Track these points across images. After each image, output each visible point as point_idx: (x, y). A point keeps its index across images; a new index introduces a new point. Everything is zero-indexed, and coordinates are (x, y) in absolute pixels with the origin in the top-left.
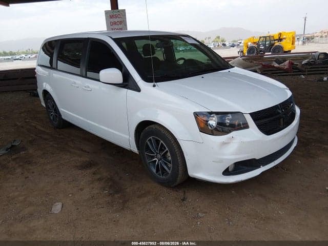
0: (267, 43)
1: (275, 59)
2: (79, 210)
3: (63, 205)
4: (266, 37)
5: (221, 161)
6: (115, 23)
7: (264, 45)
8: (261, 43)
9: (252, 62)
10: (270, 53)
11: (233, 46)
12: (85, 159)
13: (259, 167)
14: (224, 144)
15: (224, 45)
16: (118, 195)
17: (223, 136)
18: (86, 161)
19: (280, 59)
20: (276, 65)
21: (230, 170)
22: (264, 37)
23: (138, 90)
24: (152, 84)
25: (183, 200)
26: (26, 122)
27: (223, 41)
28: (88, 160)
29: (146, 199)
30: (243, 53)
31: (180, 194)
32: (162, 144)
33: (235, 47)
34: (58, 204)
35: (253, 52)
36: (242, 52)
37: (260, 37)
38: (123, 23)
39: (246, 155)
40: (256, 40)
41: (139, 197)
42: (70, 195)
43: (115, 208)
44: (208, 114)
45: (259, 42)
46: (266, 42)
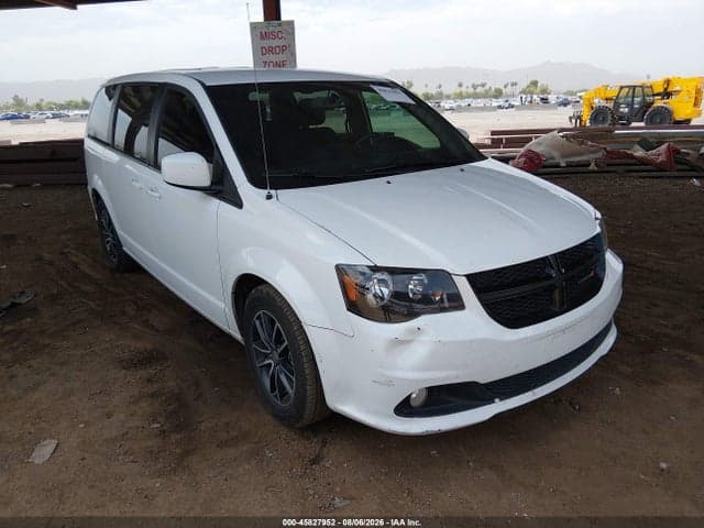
0: (637, 100)
1: (638, 140)
2: (85, 461)
3: (57, 445)
4: (634, 87)
5: (390, 383)
6: (271, 50)
7: (630, 105)
8: (621, 101)
9: (582, 143)
10: (642, 124)
11: (565, 104)
12: (146, 345)
13: (491, 401)
14: (398, 343)
15: (545, 100)
16: (179, 436)
17: (396, 325)
18: (146, 350)
19: (651, 140)
20: (639, 152)
21: (414, 403)
22: (629, 87)
23: (239, 204)
24: (265, 192)
25: (314, 461)
26: (62, 253)
27: (544, 91)
28: (149, 346)
29: (231, 452)
30: (581, 121)
31: (313, 447)
32: (278, 330)
33: (569, 107)
34: (49, 444)
35: (604, 120)
36: (579, 117)
37: (622, 88)
38: (288, 49)
39: (454, 373)
40: (613, 94)
41: (221, 445)
42: (82, 426)
43: (159, 466)
44: (367, 271)
45: (617, 97)
46: (633, 97)
